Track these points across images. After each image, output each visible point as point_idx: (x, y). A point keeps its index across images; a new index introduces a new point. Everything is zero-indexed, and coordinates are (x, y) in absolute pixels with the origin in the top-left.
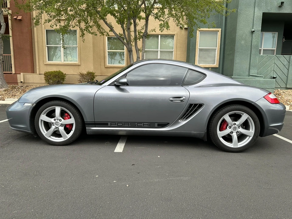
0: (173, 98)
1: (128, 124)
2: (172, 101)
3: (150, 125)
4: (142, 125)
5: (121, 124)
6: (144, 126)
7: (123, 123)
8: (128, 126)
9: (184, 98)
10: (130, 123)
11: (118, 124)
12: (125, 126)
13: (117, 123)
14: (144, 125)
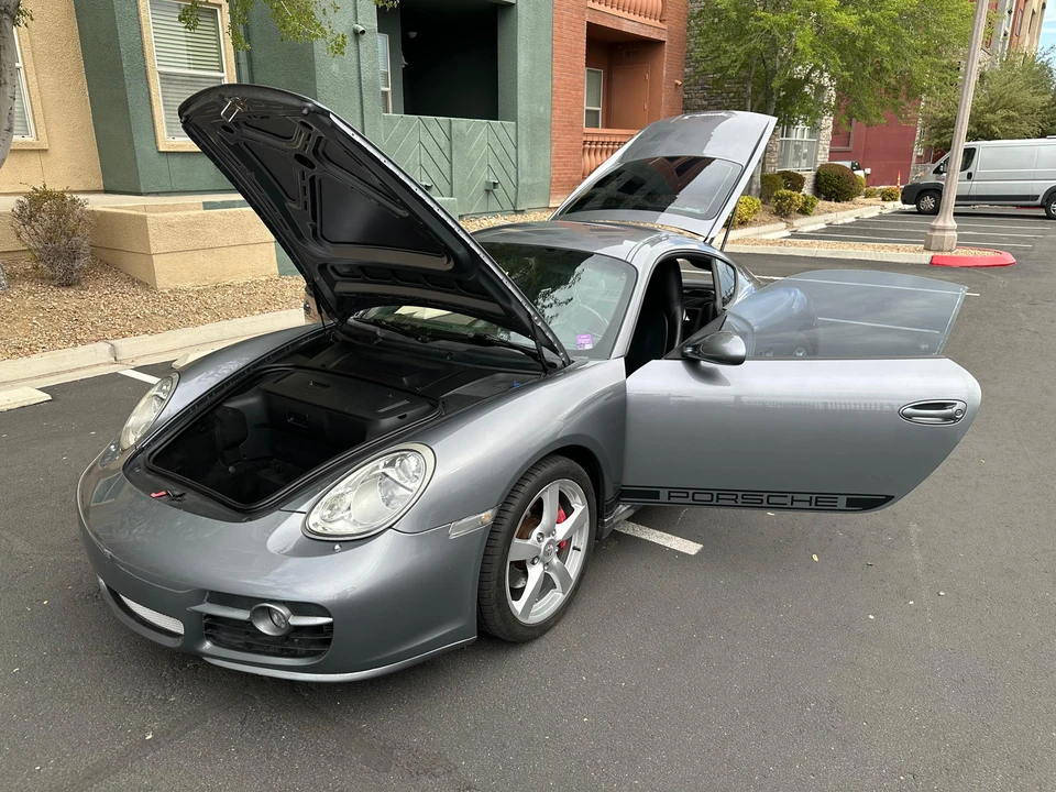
0: (915, 407)
1: (734, 497)
2: (909, 417)
3: (817, 501)
4: (788, 501)
5: (708, 497)
6: (796, 505)
7: (715, 493)
8: (733, 503)
9: (959, 405)
10: (740, 494)
11: (697, 497)
12: (720, 502)
13: (694, 494)
14: (793, 500)
